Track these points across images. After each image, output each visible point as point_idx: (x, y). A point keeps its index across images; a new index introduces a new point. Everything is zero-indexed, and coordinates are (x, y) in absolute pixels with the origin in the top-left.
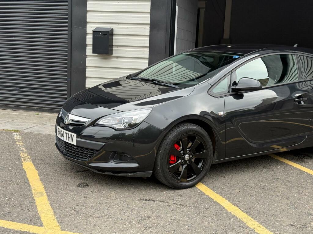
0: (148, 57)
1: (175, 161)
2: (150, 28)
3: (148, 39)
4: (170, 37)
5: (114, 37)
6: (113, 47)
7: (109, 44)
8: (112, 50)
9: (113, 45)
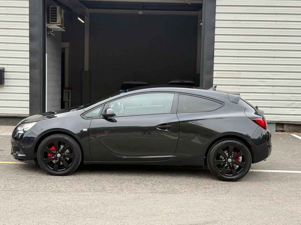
0: (29, 85)
1: (51, 156)
2: (30, 67)
3: (29, 74)
4: (43, 73)
5: (5, 73)
6: (5, 79)
7: (2, 77)
8: (4, 82)
9: (4, 78)
